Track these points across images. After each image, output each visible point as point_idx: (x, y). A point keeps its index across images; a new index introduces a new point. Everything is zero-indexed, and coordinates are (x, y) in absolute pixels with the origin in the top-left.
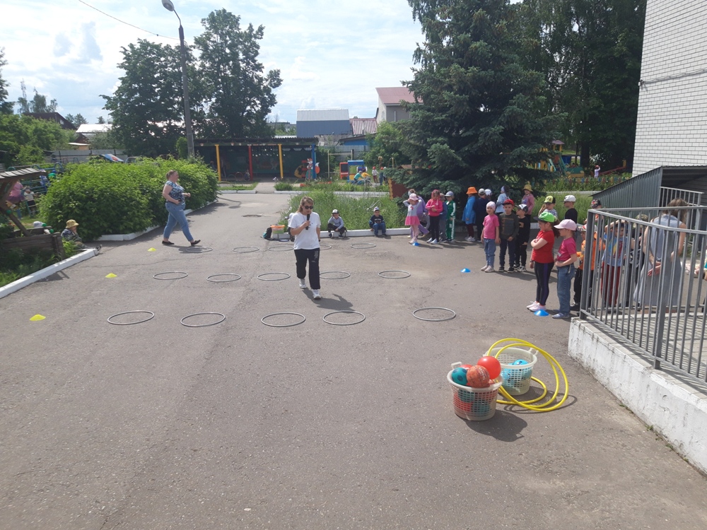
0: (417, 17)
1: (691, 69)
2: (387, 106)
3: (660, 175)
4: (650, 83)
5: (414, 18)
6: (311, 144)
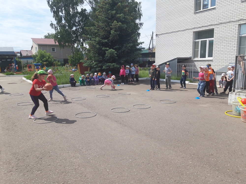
0: (52, 12)
1: (175, 30)
2: (38, 45)
3: (177, 60)
4: (160, 35)
5: (51, 12)
6: (14, 57)
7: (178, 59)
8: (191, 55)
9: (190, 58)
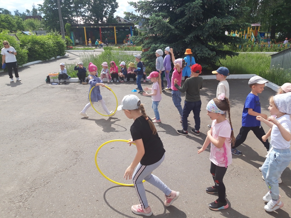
6: (130, 27)
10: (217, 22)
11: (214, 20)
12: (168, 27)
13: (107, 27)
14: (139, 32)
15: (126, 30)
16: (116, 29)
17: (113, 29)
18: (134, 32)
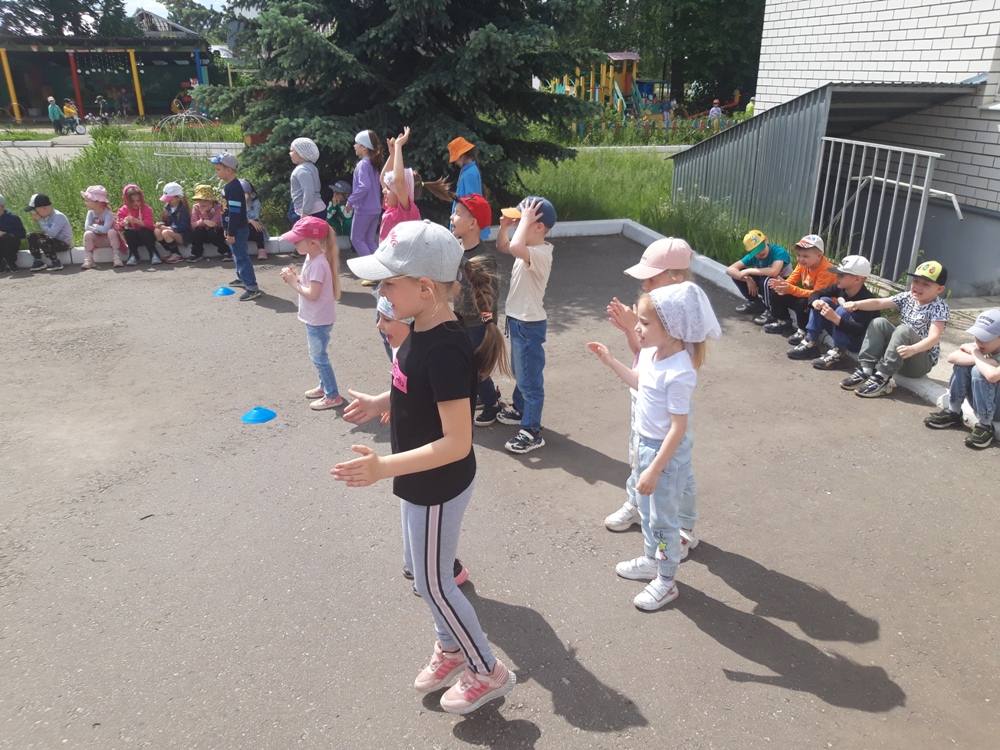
3: (824, 106)
6: (193, 51)
7: (836, 97)
8: (987, 66)
9: (975, 86)
10: (500, 44)
11: (488, 37)
12: (331, 56)
13: (100, 50)
14: (230, 71)
15: (179, 62)
16: (137, 60)
17: (124, 59)
18: (209, 69)
